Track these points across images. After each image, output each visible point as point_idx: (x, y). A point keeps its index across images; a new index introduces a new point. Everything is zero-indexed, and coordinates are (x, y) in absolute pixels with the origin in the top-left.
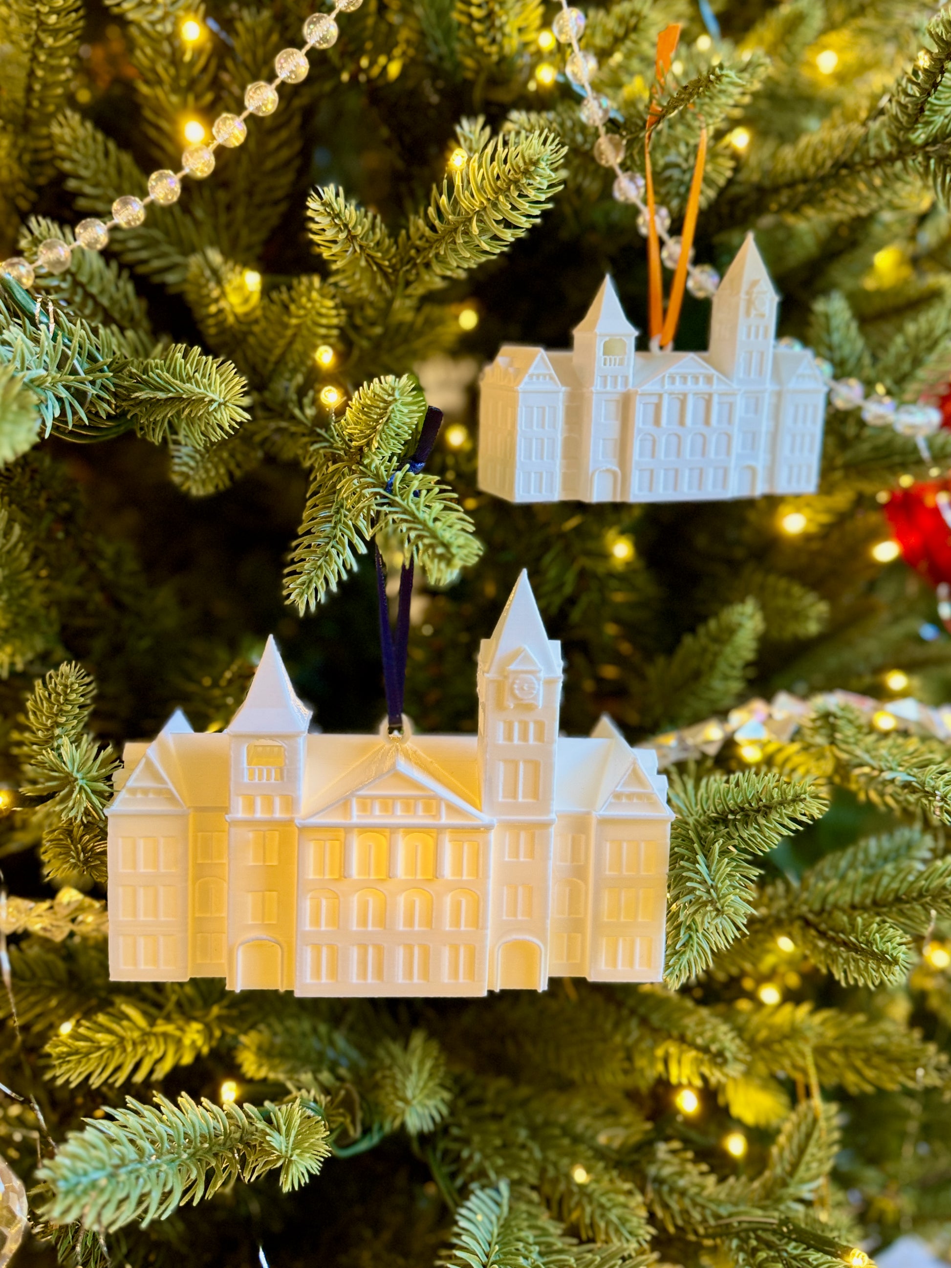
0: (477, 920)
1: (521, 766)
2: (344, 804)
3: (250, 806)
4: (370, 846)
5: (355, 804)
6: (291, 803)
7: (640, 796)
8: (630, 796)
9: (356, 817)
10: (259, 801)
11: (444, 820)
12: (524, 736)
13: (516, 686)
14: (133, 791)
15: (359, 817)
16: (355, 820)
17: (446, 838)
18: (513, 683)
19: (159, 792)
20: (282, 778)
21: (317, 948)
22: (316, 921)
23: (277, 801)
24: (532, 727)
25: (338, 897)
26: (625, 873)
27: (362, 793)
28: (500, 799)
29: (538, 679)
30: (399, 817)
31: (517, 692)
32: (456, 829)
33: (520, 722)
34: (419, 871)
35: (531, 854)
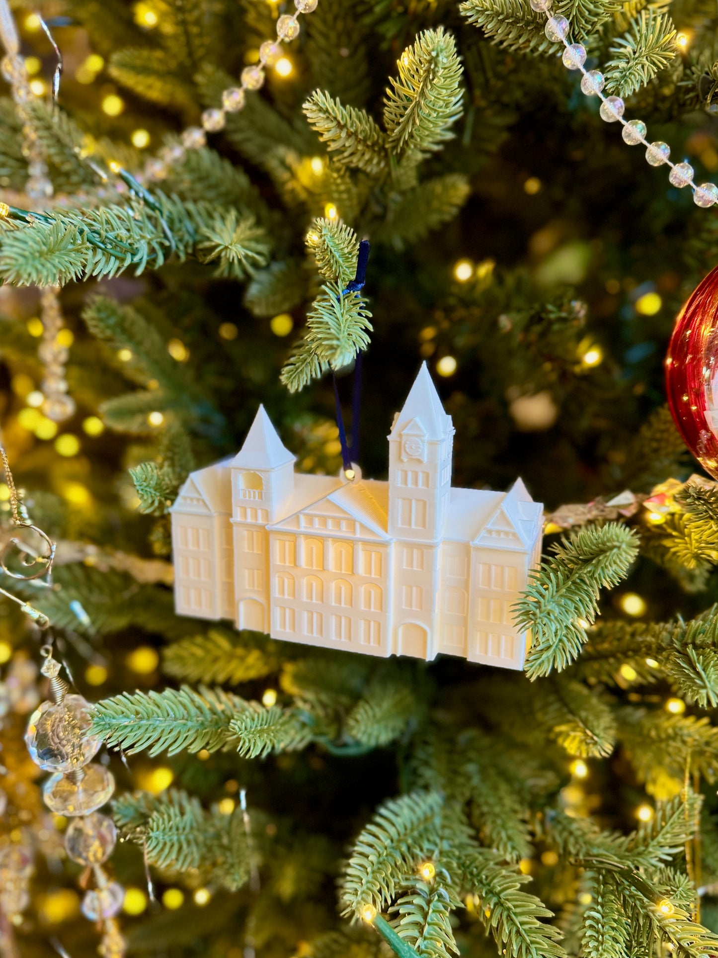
0: (382, 605)
1: (414, 502)
2: (296, 517)
3: (245, 515)
4: (312, 548)
5: (302, 519)
6: (267, 515)
7: (507, 533)
8: (499, 532)
9: (304, 526)
10: (249, 511)
11: (358, 535)
12: (416, 482)
13: (406, 446)
14: (185, 498)
15: (305, 527)
16: (302, 529)
17: (360, 547)
18: (405, 443)
19: (198, 500)
20: (262, 498)
21: (283, 609)
22: (282, 592)
23: (260, 513)
24: (420, 476)
25: (294, 579)
26: (493, 588)
27: (306, 511)
28: (400, 525)
29: (423, 442)
30: (330, 529)
31: (407, 450)
32: (365, 542)
33: (413, 471)
34: (343, 568)
35: (422, 565)
